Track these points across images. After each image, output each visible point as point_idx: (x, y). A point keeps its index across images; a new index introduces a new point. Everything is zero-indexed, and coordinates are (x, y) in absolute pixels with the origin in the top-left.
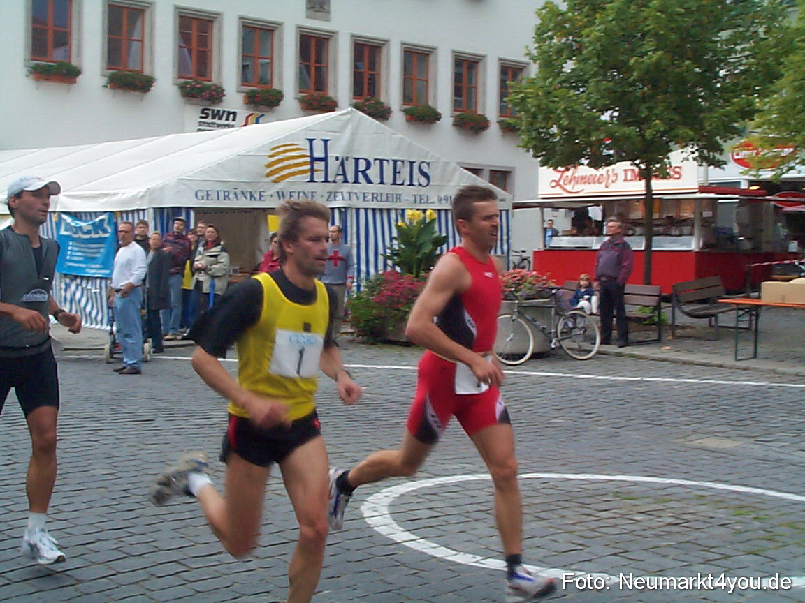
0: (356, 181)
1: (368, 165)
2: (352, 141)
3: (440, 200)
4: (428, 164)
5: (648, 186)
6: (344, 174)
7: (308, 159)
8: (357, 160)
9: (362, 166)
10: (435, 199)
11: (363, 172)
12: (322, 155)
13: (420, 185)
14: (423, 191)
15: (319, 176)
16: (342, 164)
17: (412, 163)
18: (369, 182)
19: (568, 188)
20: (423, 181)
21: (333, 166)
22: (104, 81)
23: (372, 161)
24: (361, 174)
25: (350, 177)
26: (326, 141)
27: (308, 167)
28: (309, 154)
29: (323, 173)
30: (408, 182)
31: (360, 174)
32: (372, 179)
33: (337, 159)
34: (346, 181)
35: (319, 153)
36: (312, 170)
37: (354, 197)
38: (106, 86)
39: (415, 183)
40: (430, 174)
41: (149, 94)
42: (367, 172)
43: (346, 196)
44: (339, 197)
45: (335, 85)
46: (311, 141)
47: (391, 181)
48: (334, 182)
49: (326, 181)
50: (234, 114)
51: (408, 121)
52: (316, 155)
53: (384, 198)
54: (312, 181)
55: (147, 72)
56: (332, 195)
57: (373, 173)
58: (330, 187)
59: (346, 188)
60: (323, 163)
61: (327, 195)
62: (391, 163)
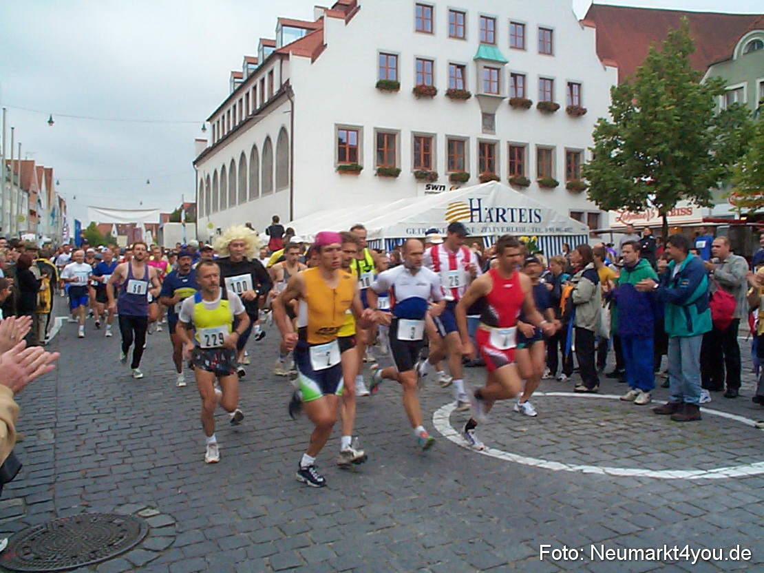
0: (498, 221)
1: (504, 212)
2: (494, 200)
3: (546, 230)
4: (540, 210)
5: (665, 220)
6: (491, 217)
7: (469, 210)
8: (498, 210)
9: (501, 213)
10: (543, 230)
11: (502, 216)
12: (478, 207)
13: (536, 222)
14: (538, 225)
15: (476, 219)
16: (489, 212)
17: (530, 210)
18: (505, 221)
19: (625, 221)
20: (537, 220)
21: (484, 213)
22: (375, 172)
23: (506, 209)
24: (500, 216)
25: (494, 218)
26: (479, 200)
27: (469, 214)
28: (469, 206)
29: (478, 217)
30: (529, 221)
31: (500, 218)
32: (506, 219)
33: (486, 209)
34: (491, 221)
35: (475, 206)
36: (472, 216)
37: (496, 230)
38: (376, 175)
39: (533, 220)
40: (541, 216)
41: (398, 178)
42: (504, 216)
43: (492, 229)
44: (488, 230)
45: (499, 170)
46: (471, 200)
47: (519, 220)
48: (485, 221)
49: (480, 221)
50: (444, 187)
51: (540, 187)
52: (474, 207)
53: (514, 229)
54: (472, 221)
55: (397, 167)
56: (484, 229)
57: (508, 216)
58: (483, 224)
59: (492, 225)
60: (478, 212)
61: (481, 229)
62: (518, 211)
